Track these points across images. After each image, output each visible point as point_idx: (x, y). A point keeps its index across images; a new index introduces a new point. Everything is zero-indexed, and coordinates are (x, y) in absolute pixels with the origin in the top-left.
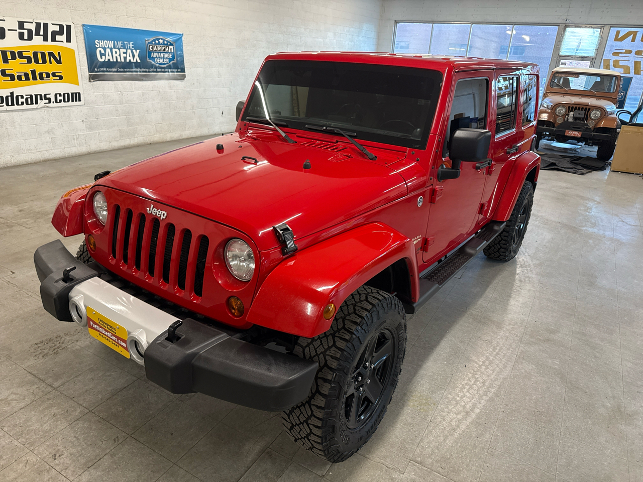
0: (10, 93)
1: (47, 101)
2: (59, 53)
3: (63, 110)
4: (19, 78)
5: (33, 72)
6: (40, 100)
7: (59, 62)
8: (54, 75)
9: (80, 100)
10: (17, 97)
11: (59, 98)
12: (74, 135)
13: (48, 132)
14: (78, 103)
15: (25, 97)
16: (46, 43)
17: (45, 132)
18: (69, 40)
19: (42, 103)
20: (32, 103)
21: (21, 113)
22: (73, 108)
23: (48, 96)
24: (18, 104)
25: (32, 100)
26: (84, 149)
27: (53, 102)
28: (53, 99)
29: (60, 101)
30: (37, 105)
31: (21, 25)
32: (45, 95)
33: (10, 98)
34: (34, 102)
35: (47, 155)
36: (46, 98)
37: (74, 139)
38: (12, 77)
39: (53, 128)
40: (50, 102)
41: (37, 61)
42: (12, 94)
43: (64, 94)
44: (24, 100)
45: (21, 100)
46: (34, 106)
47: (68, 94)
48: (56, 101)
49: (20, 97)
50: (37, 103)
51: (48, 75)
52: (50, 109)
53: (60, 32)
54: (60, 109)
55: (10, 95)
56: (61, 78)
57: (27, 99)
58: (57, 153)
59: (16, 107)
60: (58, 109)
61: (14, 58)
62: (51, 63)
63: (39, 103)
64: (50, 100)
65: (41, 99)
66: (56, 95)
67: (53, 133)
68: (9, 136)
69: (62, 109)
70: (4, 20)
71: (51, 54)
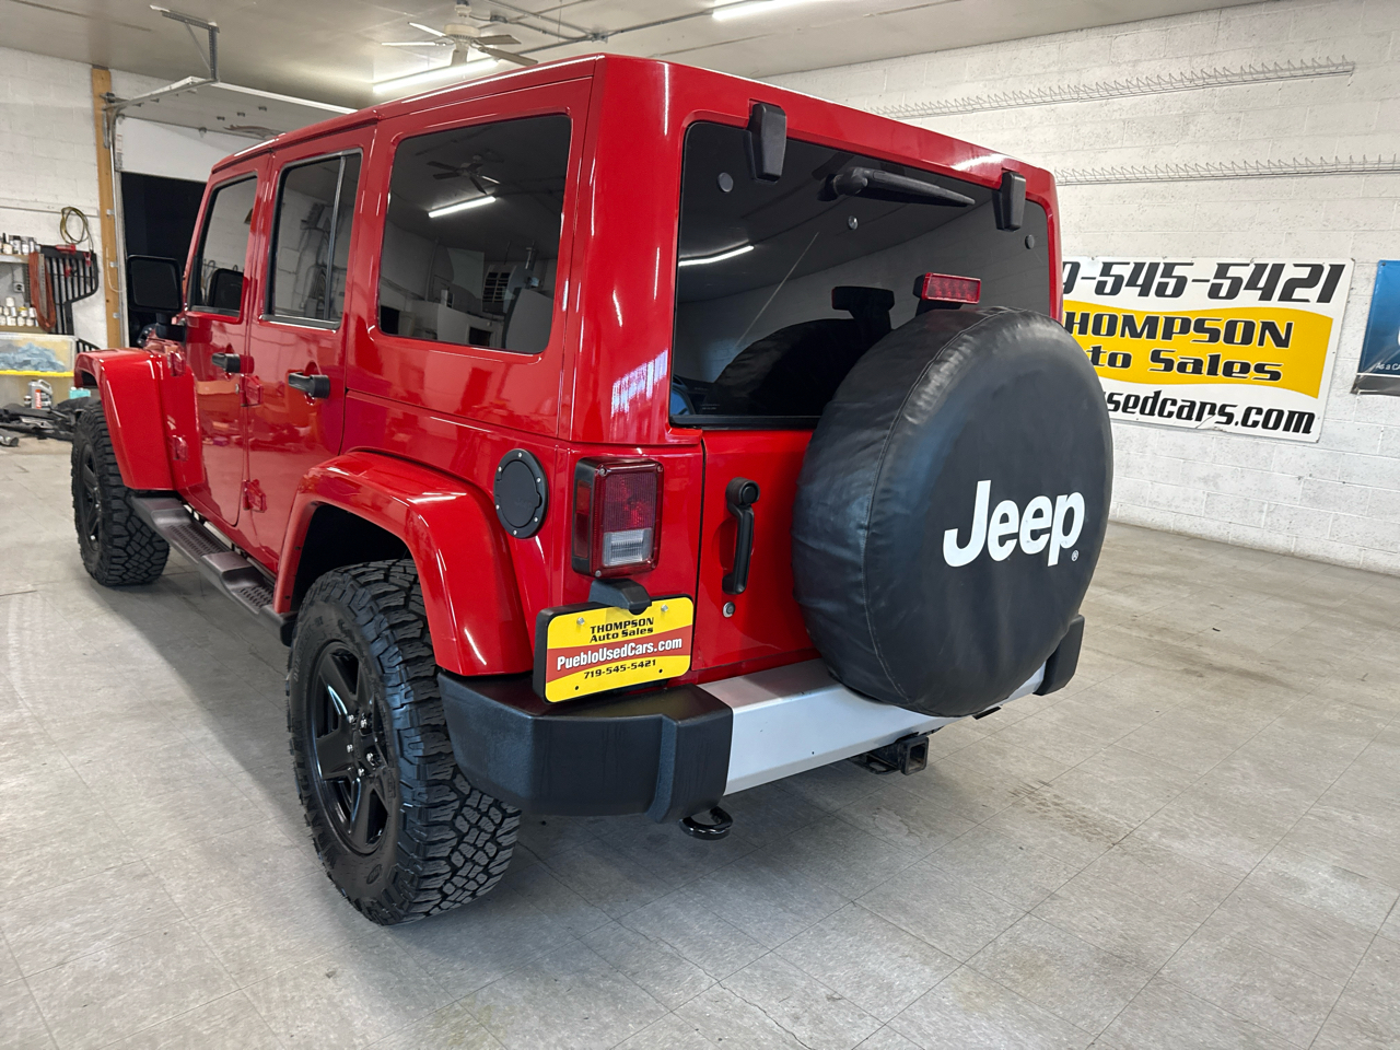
0: (1156, 393)
1: (1224, 419)
2: (1289, 326)
3: (1258, 444)
4: (1182, 367)
5: (1215, 360)
6: (1209, 413)
7: (1282, 342)
8: (1260, 368)
9: (1307, 430)
10: (1165, 402)
11: (1253, 417)
12: (1263, 503)
13: (1205, 480)
14: (1300, 435)
15: (1179, 403)
16: (1265, 304)
17: (1200, 479)
18: (1325, 297)
19: (1209, 421)
20: (1189, 417)
21: (1163, 432)
22: (1283, 445)
23: (1228, 410)
24: (1161, 414)
25: (1192, 411)
26: (1279, 541)
27: (1237, 424)
28: (1238, 417)
29: (1255, 424)
30: (1198, 423)
31: (1222, 271)
32: (1224, 407)
33: (1150, 401)
34: (1195, 416)
35: (1187, 525)
36: (1222, 412)
37: (1262, 511)
38: (1169, 365)
39: (1219, 476)
40: (1229, 422)
41: (1229, 339)
42: (1157, 394)
43: (1270, 412)
44: (1175, 409)
45: (1169, 408)
46: (1193, 423)
47: (1281, 413)
48: (1244, 423)
49: (1169, 402)
50: (1199, 418)
51: (1245, 368)
52: (1226, 437)
53: (1309, 282)
54: (1250, 440)
55: (1153, 395)
56: (1275, 376)
57: (1181, 409)
58: (1212, 527)
59: (1156, 419)
60: (1244, 439)
61: (1185, 329)
62: (1261, 343)
63: (1203, 419)
64: (1230, 417)
65: (1212, 412)
66: (1248, 411)
67: (1216, 485)
68: (1128, 467)
69: (1257, 440)
70: (1192, 264)
71: (1269, 327)
